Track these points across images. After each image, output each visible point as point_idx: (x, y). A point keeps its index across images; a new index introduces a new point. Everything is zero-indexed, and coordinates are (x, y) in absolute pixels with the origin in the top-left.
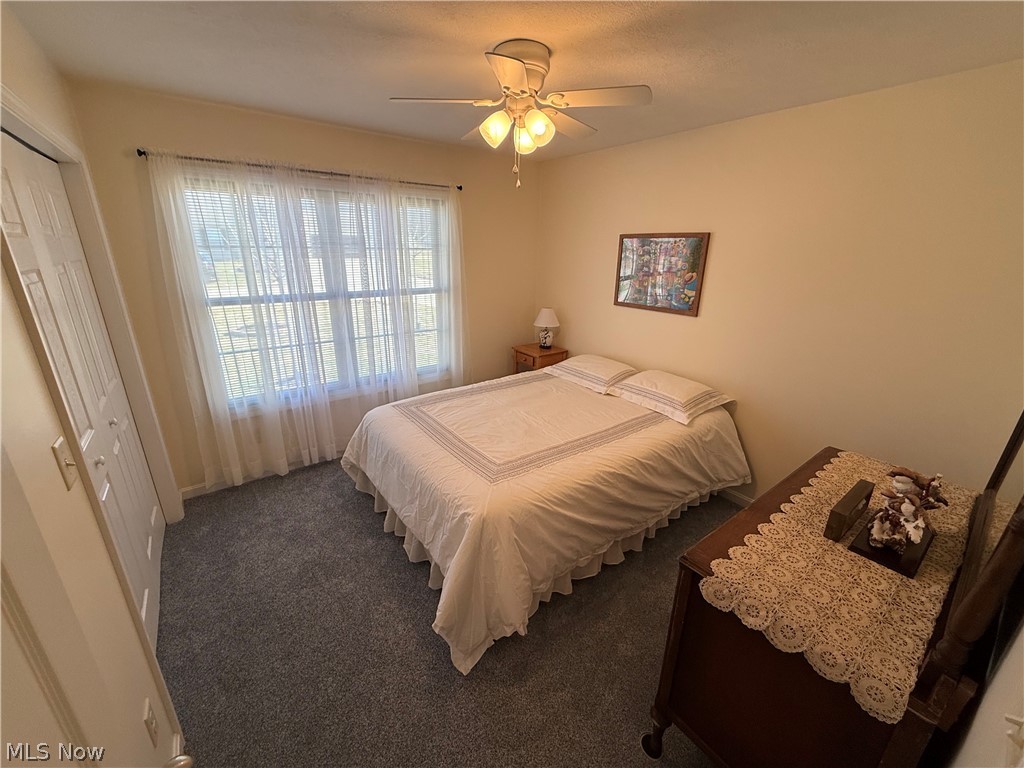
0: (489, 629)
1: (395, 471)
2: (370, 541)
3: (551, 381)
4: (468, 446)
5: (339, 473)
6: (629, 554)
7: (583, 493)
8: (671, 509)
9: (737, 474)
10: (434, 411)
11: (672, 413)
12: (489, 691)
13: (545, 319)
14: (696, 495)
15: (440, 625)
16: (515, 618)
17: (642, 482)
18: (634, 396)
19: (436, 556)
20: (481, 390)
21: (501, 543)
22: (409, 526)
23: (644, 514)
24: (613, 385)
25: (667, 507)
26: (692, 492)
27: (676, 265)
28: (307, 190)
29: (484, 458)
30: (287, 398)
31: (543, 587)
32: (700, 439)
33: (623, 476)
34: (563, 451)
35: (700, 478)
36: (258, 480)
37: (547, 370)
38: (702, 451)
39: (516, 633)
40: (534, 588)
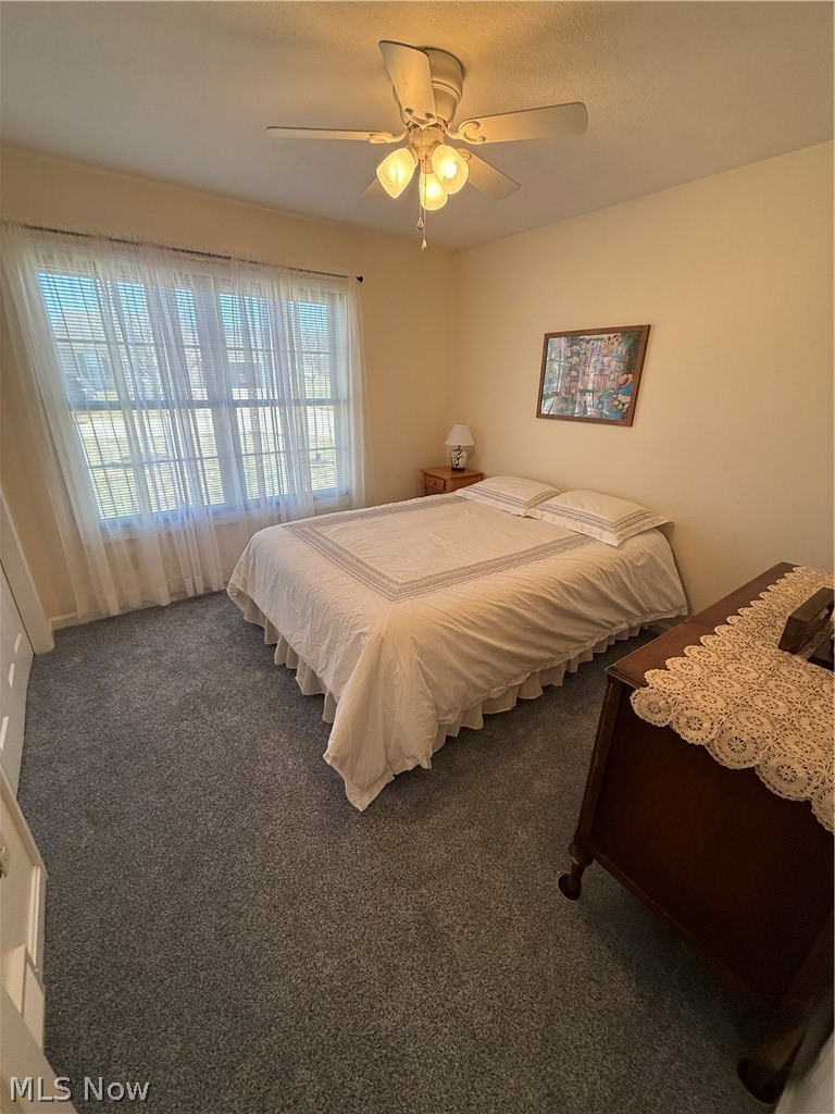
0: (388, 762)
1: (285, 593)
2: (259, 674)
3: (463, 504)
4: (367, 566)
5: (227, 605)
6: (548, 689)
7: (497, 615)
8: (596, 640)
9: (672, 604)
10: (330, 532)
11: (601, 534)
12: (388, 828)
13: (457, 437)
14: (624, 626)
15: (332, 755)
16: (418, 750)
17: (565, 607)
18: (558, 518)
19: (329, 684)
20: (383, 512)
21: (401, 665)
22: (300, 653)
23: (566, 643)
24: (533, 507)
25: (592, 638)
26: (621, 623)
27: (609, 366)
28: (181, 274)
29: (385, 577)
30: (166, 520)
31: (451, 718)
32: (631, 562)
33: (541, 598)
34: (475, 571)
35: (629, 607)
36: (136, 611)
37: (459, 492)
38: (633, 576)
39: (419, 766)
40: (440, 719)
